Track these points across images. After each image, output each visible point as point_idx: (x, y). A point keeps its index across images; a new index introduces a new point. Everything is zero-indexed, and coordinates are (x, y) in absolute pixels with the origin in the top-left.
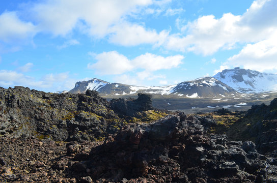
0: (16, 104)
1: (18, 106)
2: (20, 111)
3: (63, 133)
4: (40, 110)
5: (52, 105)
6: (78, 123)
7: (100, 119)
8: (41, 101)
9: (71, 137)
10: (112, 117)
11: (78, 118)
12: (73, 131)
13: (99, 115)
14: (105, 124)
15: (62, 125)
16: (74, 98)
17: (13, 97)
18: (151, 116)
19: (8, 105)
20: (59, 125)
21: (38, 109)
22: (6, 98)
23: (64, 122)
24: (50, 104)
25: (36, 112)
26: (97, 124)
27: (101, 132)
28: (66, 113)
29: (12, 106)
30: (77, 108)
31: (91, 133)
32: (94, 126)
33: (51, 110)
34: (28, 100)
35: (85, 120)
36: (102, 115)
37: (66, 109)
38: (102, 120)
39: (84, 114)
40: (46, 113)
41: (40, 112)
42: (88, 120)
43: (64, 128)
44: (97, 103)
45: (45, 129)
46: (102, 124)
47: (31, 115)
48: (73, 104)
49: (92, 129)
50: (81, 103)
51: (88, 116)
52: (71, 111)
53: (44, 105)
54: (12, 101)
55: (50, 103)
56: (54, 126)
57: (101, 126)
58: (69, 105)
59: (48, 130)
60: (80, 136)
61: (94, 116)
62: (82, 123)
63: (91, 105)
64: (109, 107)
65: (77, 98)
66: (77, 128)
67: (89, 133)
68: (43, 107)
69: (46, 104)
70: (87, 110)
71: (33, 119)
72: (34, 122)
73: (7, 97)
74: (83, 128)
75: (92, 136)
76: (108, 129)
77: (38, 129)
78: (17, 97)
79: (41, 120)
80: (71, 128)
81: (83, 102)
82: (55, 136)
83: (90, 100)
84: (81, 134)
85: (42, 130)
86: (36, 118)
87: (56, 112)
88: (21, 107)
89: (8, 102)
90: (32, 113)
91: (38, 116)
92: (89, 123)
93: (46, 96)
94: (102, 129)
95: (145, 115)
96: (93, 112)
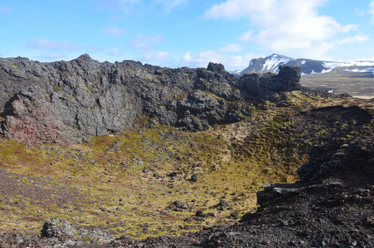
0: (118, 80)
1: (122, 83)
2: (124, 88)
3: (171, 116)
4: (148, 88)
5: (162, 82)
6: (189, 105)
7: (219, 102)
8: (150, 77)
9: (180, 121)
10: (236, 99)
11: (191, 99)
12: (183, 114)
13: (218, 95)
14: (225, 107)
15: (171, 106)
16: (191, 73)
17: (116, 72)
18: (293, 100)
19: (110, 82)
20: (168, 107)
21: (146, 86)
22: (109, 74)
23: (174, 103)
24: (161, 81)
25: (143, 90)
26: (213, 107)
27: (218, 117)
28: (178, 92)
29: (114, 82)
30: (193, 86)
31: (205, 118)
32: (209, 110)
33: (160, 88)
34: (133, 76)
35: (199, 101)
36: (224, 96)
37: (179, 87)
38: (221, 102)
39: (199, 94)
40: (155, 92)
41: (147, 90)
42: (202, 102)
43: (174, 110)
44: (219, 80)
45: (151, 110)
46: (221, 108)
47: (137, 93)
48: (189, 81)
49: (206, 114)
50: (199, 80)
51: (203, 96)
52: (185, 90)
53: (153, 81)
54: (115, 77)
55: (161, 79)
56: (162, 107)
57: (219, 110)
58: (183, 82)
59: (155, 112)
60: (191, 120)
61: (211, 96)
62: (195, 106)
63: (211, 82)
64: (235, 86)
65: (195, 74)
66: (188, 111)
67: (202, 118)
68: (151, 85)
69: (156, 81)
70: (204, 88)
71: (139, 98)
72: (140, 102)
73: (110, 72)
74: (195, 112)
75: (206, 122)
76: (227, 114)
77: (144, 110)
78: (121, 72)
79: (147, 99)
80: (181, 110)
81: (201, 79)
82: (162, 119)
83: (210, 76)
84: (192, 119)
85: (148, 111)
86: (142, 97)
87: (166, 90)
88: (125, 84)
89: (111, 78)
90: (138, 90)
91: (144, 94)
92: (203, 105)
93: (158, 71)
94: (219, 114)
95: (284, 97)
96: (211, 91)
